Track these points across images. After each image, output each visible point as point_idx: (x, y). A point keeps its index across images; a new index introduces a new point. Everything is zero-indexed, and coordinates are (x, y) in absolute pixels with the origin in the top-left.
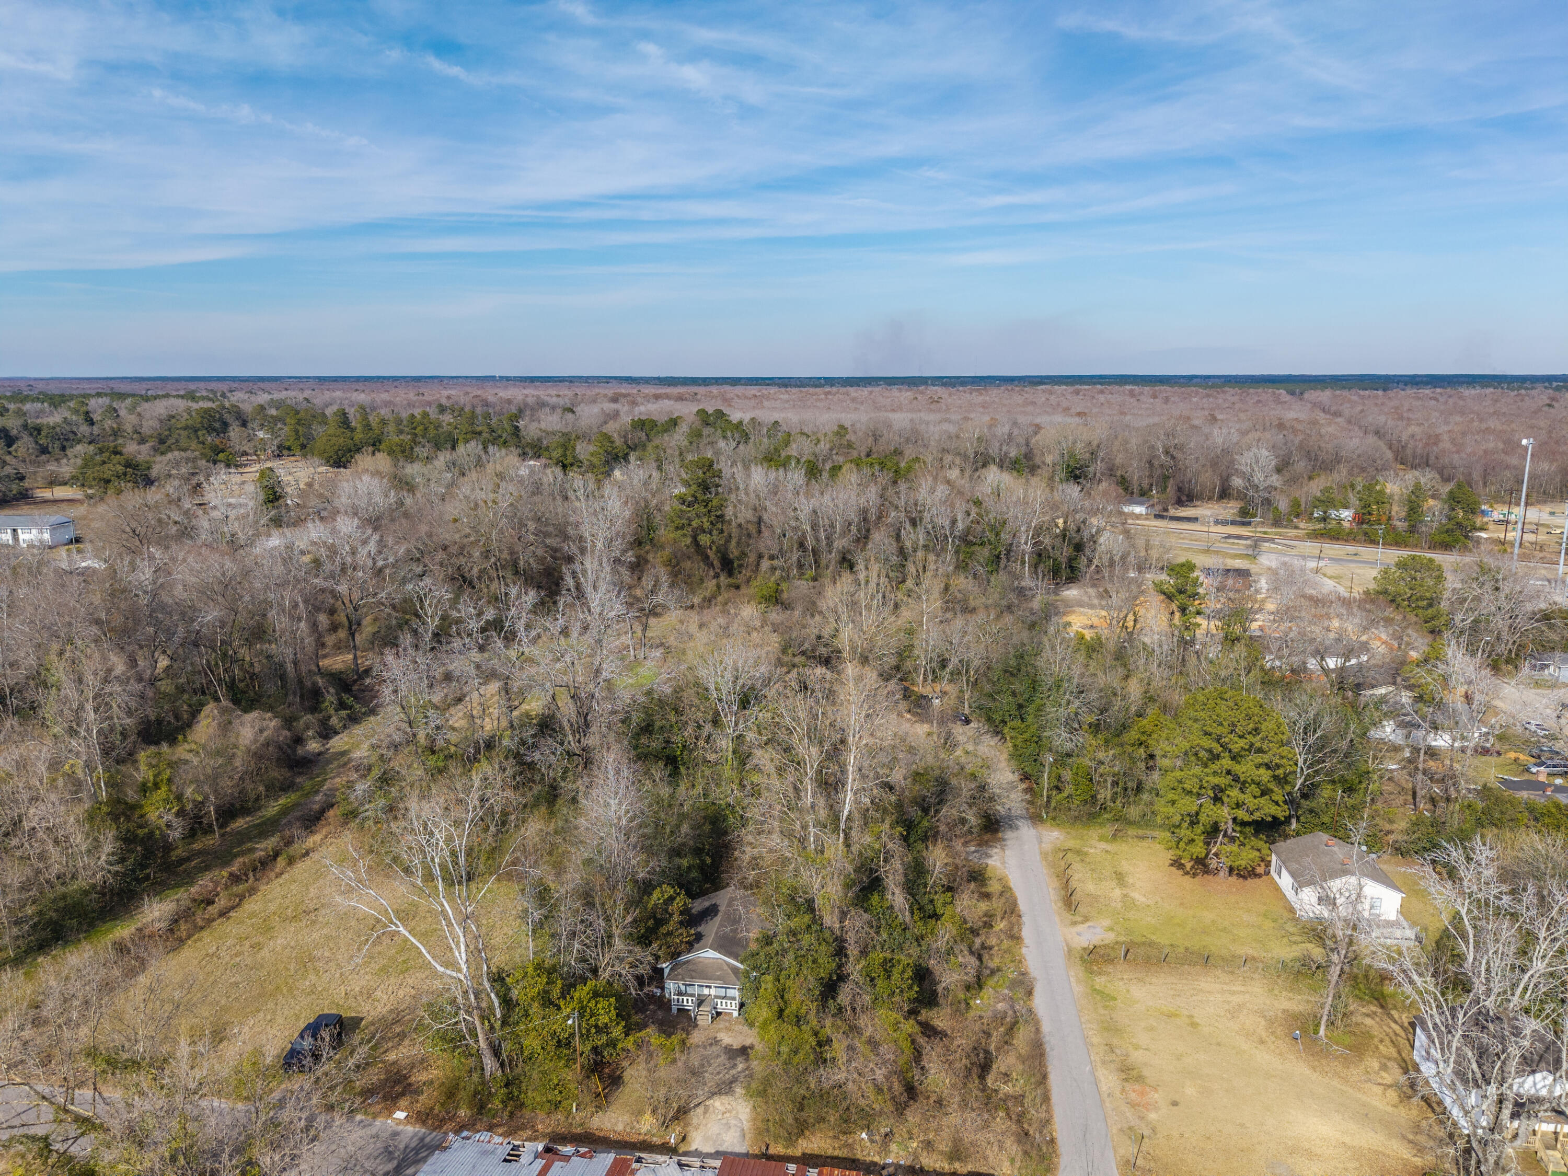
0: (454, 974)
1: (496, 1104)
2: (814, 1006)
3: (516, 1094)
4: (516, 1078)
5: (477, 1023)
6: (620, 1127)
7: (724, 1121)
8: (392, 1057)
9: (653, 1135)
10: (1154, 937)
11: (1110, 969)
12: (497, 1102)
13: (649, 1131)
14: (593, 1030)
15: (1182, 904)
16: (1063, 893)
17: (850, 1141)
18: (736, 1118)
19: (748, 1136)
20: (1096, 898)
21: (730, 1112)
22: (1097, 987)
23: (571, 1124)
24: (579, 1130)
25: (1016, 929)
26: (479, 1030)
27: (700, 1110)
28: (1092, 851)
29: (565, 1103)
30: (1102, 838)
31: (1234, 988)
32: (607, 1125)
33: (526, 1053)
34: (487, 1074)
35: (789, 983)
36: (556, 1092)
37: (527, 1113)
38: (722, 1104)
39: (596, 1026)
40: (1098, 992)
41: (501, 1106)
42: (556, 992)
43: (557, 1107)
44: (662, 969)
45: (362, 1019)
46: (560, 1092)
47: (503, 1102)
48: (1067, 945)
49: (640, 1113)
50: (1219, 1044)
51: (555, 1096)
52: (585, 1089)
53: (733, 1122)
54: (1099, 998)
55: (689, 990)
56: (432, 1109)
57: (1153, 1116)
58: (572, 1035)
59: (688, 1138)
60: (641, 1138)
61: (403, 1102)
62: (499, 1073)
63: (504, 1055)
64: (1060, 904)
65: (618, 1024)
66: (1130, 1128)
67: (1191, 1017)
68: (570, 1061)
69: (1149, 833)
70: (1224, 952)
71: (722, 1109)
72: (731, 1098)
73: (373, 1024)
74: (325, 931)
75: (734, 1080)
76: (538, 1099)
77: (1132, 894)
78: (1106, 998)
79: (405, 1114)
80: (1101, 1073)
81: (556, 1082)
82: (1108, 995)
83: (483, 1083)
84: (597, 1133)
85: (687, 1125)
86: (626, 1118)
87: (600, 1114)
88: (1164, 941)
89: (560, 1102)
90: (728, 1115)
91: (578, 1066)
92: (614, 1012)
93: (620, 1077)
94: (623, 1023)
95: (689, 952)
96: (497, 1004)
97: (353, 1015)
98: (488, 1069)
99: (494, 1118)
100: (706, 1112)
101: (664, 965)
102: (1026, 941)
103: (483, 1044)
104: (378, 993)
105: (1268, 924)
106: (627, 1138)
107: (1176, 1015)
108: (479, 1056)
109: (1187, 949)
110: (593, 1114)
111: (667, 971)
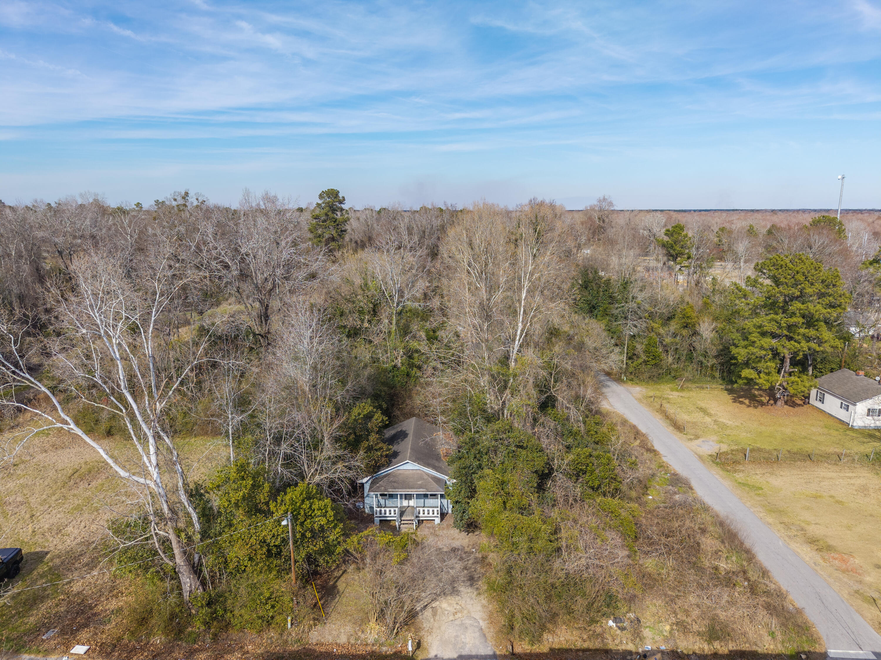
0: (142, 480)
1: (198, 626)
2: (534, 498)
3: (221, 612)
4: (220, 595)
5: (172, 537)
6: (343, 639)
7: (458, 622)
8: (76, 588)
9: (382, 645)
10: (758, 445)
11: (740, 467)
12: (198, 624)
13: (376, 641)
14: (308, 535)
15: (761, 424)
16: (668, 421)
17: (599, 630)
18: (470, 617)
19: (489, 635)
20: (695, 423)
21: (461, 611)
22: (740, 481)
23: (287, 641)
24: (295, 647)
25: (649, 445)
26: (175, 545)
27: (428, 613)
28: (671, 397)
29: (279, 619)
30: (672, 390)
31: (847, 475)
32: (328, 638)
33: (231, 566)
34: (186, 595)
35: (508, 476)
36: (268, 607)
37: (234, 634)
38: (450, 604)
39: (312, 531)
40: (744, 485)
41: (203, 628)
42: (262, 496)
43: (269, 624)
44: (362, 485)
45: (47, 553)
46: (273, 607)
47: (205, 623)
48: (696, 454)
49: (364, 621)
50: (871, 515)
51: (267, 611)
52: (301, 600)
53: (468, 622)
54: (747, 489)
55: (389, 502)
56: (119, 639)
57: (868, 579)
58: (285, 541)
59: (424, 644)
60: (369, 649)
61: (84, 635)
62: (200, 591)
63: (206, 572)
64: (671, 428)
65: (335, 527)
66: (857, 592)
67: (831, 497)
68: (285, 570)
69: (704, 386)
70: (817, 452)
71: (451, 609)
72: (458, 598)
73: (59, 557)
74: (21, 481)
75: (453, 581)
76: (246, 617)
77: (720, 420)
78: (756, 488)
79: (86, 648)
80: (794, 546)
81: (267, 595)
82: (753, 486)
83: (181, 603)
84: (317, 648)
85: (418, 630)
86: (349, 628)
87: (319, 627)
88: (767, 447)
89: (272, 617)
90: (459, 615)
91: (293, 575)
92: (331, 513)
93: (334, 587)
94: (341, 525)
95: (389, 464)
96: (195, 517)
97: (38, 549)
98: (186, 588)
99: (195, 642)
100: (434, 614)
101: (365, 480)
102: (661, 453)
103: (179, 560)
104: (70, 529)
105: (835, 433)
106: (353, 651)
107: (820, 496)
108: (175, 575)
109: (789, 452)
110: (311, 627)
111: (367, 487)
